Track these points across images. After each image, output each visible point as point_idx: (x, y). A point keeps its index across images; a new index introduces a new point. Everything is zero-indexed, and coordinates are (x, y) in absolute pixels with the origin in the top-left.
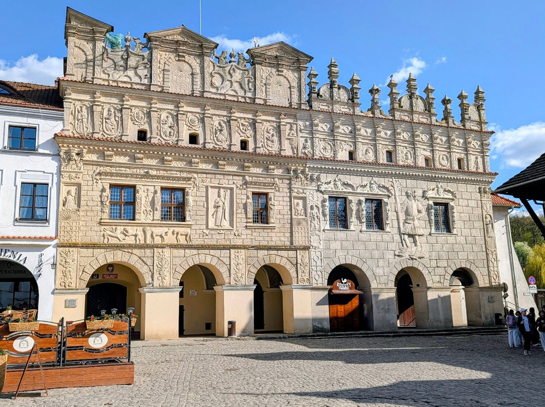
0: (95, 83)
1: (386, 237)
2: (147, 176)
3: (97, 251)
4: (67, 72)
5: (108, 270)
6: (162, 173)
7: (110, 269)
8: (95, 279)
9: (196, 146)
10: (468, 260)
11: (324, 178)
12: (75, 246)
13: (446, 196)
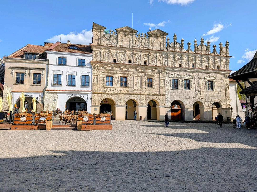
0: (101, 45)
1: (191, 92)
2: (116, 73)
3: (103, 95)
4: (93, 42)
6: (121, 72)
7: (106, 100)
8: (102, 103)
9: (131, 64)
10: (219, 99)
11: (171, 73)
12: (97, 93)
13: (212, 78)
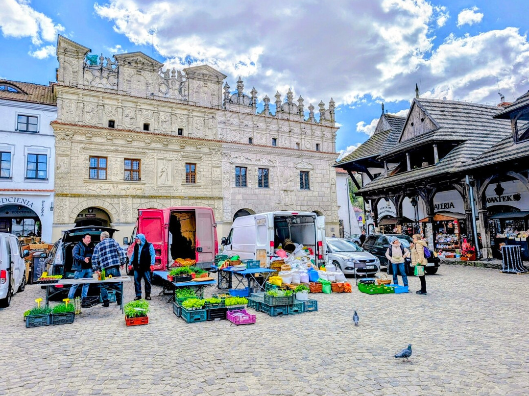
0: (78, 87)
1: (271, 192)
2: (117, 151)
3: (81, 200)
4: (59, 80)
5: (89, 211)
6: (128, 149)
7: (90, 211)
8: (80, 217)
9: (148, 132)
10: (319, 206)
11: (234, 154)
12: (66, 195)
13: (308, 167)
